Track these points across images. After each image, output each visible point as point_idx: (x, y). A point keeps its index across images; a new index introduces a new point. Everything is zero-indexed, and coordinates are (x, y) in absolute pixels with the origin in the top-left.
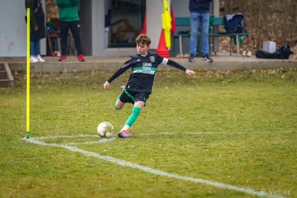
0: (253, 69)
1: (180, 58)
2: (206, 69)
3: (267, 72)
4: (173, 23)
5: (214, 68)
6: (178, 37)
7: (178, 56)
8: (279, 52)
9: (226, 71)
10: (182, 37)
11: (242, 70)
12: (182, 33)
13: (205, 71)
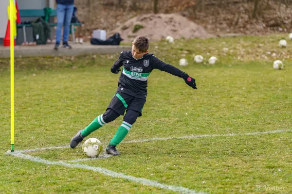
0: (93, 54)
1: (25, 45)
2: (53, 55)
3: (106, 57)
4: (18, 14)
5: (60, 55)
6: (22, 27)
7: (23, 44)
8: (112, 40)
9: (71, 57)
10: (26, 27)
11: (85, 56)
12: (25, 23)
13: (53, 58)
